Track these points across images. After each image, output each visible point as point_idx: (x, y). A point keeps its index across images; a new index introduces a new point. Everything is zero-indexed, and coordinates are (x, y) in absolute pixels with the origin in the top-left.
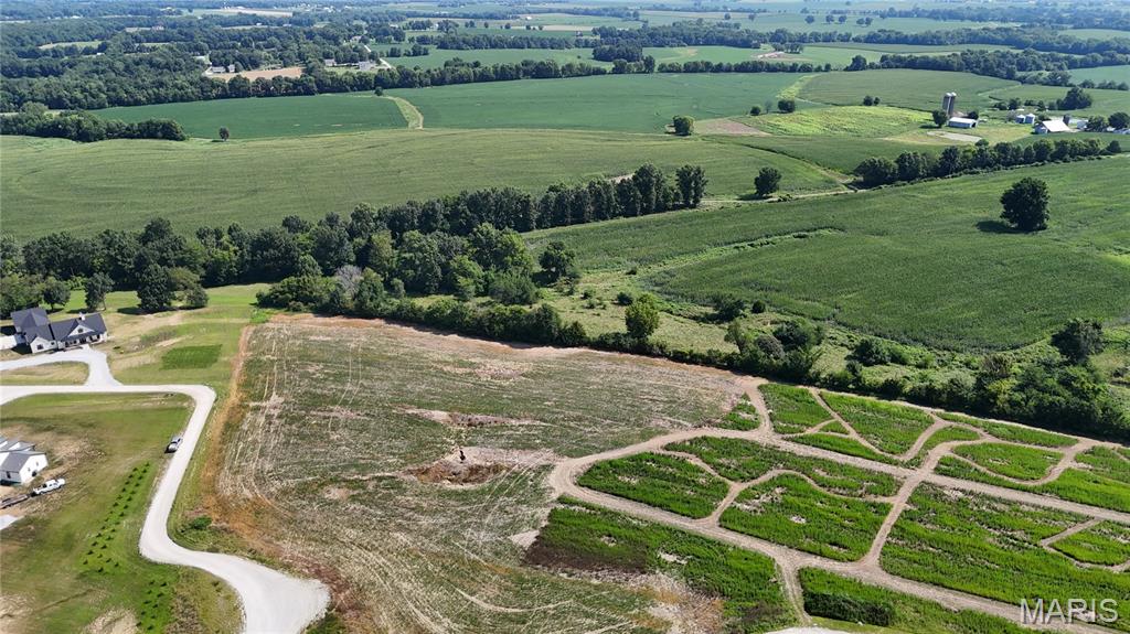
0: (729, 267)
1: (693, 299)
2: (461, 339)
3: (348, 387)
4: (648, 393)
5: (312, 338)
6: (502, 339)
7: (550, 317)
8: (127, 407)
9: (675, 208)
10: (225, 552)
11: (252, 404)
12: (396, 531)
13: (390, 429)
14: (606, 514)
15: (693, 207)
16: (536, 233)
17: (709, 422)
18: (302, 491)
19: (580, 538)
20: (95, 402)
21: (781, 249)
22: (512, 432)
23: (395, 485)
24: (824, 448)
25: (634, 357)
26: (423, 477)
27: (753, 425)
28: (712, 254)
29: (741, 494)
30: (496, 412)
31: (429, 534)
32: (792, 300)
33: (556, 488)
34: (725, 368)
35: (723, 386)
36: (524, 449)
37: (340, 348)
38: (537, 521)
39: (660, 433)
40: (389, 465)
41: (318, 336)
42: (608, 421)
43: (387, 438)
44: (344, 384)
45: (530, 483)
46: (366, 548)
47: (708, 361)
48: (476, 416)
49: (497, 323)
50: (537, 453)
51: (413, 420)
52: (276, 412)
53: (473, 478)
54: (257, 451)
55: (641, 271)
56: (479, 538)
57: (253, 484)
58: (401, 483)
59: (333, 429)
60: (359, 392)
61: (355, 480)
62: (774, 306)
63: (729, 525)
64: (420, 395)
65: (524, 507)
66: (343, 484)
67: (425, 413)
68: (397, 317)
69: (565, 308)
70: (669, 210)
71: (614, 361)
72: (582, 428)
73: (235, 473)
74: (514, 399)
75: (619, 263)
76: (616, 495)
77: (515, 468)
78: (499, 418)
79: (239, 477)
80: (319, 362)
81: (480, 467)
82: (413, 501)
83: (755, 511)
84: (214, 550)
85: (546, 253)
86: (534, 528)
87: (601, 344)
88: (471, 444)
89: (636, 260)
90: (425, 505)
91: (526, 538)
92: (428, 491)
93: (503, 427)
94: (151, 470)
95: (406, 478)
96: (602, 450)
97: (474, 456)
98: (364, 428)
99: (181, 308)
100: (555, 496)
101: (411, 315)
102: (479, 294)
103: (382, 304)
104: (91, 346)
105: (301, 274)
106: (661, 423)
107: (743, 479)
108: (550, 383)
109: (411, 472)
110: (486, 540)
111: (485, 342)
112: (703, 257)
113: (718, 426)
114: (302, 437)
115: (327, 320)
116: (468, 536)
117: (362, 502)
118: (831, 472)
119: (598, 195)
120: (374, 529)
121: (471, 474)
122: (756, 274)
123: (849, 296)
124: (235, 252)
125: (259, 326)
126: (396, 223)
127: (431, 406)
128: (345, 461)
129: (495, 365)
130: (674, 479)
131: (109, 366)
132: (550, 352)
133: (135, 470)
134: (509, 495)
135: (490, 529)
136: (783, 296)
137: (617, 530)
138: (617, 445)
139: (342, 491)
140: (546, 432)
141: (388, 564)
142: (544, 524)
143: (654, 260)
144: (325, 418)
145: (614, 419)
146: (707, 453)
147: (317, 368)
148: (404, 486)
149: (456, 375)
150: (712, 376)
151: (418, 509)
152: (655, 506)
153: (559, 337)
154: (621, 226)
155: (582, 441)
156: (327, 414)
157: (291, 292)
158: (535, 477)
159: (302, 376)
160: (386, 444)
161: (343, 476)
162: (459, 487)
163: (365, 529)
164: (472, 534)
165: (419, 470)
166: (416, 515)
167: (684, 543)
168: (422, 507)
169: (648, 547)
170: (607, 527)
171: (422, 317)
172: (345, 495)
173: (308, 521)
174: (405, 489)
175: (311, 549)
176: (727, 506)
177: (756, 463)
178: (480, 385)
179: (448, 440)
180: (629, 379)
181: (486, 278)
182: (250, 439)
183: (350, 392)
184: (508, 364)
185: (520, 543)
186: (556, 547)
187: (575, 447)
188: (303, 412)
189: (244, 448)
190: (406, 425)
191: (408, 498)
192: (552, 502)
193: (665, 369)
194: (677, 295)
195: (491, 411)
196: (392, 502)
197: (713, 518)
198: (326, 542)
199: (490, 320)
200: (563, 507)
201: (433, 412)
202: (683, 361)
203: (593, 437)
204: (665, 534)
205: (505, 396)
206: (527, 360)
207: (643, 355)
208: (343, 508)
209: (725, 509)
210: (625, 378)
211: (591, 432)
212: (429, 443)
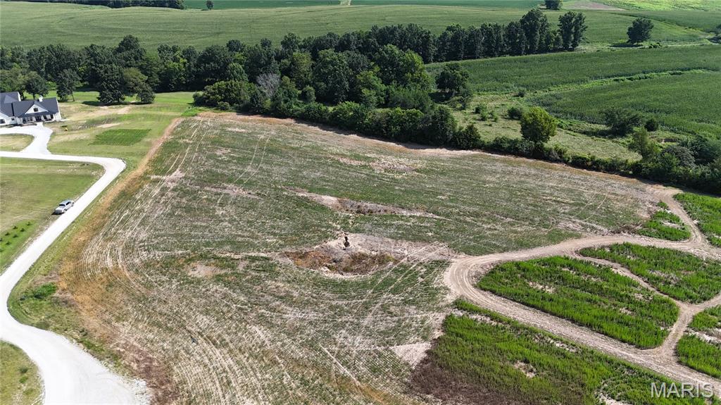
0: (614, 93)
1: (582, 117)
2: (360, 138)
3: (248, 169)
4: (551, 195)
5: (230, 129)
6: (397, 140)
7: (446, 119)
8: (44, 172)
9: (555, 50)
10: (55, 330)
11: (154, 177)
12: (255, 324)
13: (279, 210)
14: (518, 329)
15: (571, 50)
16: (433, 65)
17: (628, 228)
18: (167, 265)
19: (486, 360)
20: (19, 165)
21: (661, 81)
22: (401, 222)
23: (269, 268)
25: (531, 161)
26: (300, 261)
27: (683, 235)
28: (593, 84)
29: (694, 318)
30: (387, 201)
31: (293, 332)
32: (686, 121)
33: (452, 288)
34: (630, 176)
35: (634, 193)
36: (414, 241)
37: (251, 138)
38: (428, 329)
39: (571, 236)
40: (266, 245)
41: (235, 127)
42: (509, 219)
43: (272, 217)
44: (244, 166)
45: (420, 280)
46: (214, 343)
47: (611, 168)
48: (365, 204)
49: (395, 125)
50: (429, 247)
51: (302, 202)
52: (172, 186)
53: (355, 267)
54: (140, 220)
55: (528, 95)
56: (353, 346)
57: (120, 253)
58: (276, 265)
59: (221, 205)
60: (258, 174)
61: (226, 259)
62: (667, 125)
63: (691, 362)
64: (313, 181)
65: (412, 309)
66: (213, 261)
67: (315, 197)
68: (302, 118)
69: (461, 120)
70: (550, 51)
71: (510, 163)
72: (478, 224)
73: (106, 241)
74: (406, 191)
75: (507, 87)
76: (528, 305)
77: (404, 261)
78: (390, 208)
79: (109, 245)
80: (229, 147)
81: (363, 256)
82: (283, 287)
84: (44, 326)
85: (442, 73)
86: (425, 338)
87: (497, 147)
88: (357, 231)
89: (523, 86)
90: (296, 294)
91: (413, 352)
92: (302, 277)
93: (393, 216)
94: (30, 229)
95: (281, 260)
96: (505, 250)
97: (358, 243)
98: (252, 206)
99: (133, 104)
100: (450, 298)
101: (317, 115)
102: (380, 106)
103: (294, 106)
104: (44, 124)
105: (230, 79)
106: (571, 225)
107: (693, 300)
108: (443, 179)
109: (287, 255)
110: (362, 348)
111: (381, 142)
112: (586, 86)
113: (639, 233)
114: (188, 209)
115: (247, 117)
116: (340, 340)
117: (227, 284)
119: (489, 34)
120: (231, 318)
121: (353, 263)
122: (643, 99)
124: (184, 63)
125: (188, 118)
126: (315, 48)
127: (322, 191)
128: (223, 236)
129: (390, 161)
130: (601, 292)
131: (50, 140)
132: (444, 153)
133: (15, 228)
134: (395, 292)
135: (369, 334)
136: (673, 118)
137: (536, 354)
138: (521, 245)
139: (209, 269)
140: (439, 225)
141: (235, 368)
142: (438, 334)
143: (540, 86)
144: (216, 194)
145: (516, 217)
146: (635, 263)
147: (225, 151)
148: (278, 269)
149: (351, 166)
150: (619, 186)
151: (287, 298)
152: (581, 325)
153: (454, 139)
154: (509, 61)
155: (481, 237)
156: (219, 191)
157: (220, 93)
158: (426, 273)
159: (209, 157)
160: (269, 223)
161: (215, 252)
162: (338, 277)
163: (221, 317)
164: (345, 338)
165: (297, 253)
166: (283, 306)
167: (634, 385)
168: (292, 297)
169: (583, 385)
170: (520, 349)
171: (327, 118)
172: (210, 274)
173: (160, 301)
174: (278, 274)
175: (151, 336)
176: (681, 334)
177: (702, 280)
178: (374, 176)
179: (334, 225)
180: (528, 180)
181: (387, 92)
182: (138, 208)
183: (248, 174)
184: (402, 160)
185: (405, 358)
186: (453, 371)
187: (472, 243)
188: (198, 187)
189: (128, 215)
190: (293, 207)
191: (279, 284)
192: (447, 306)
193: (565, 174)
194: (566, 113)
195: (381, 200)
196: (259, 287)
197: (666, 350)
198: (171, 330)
199: (388, 122)
200: (461, 314)
201: (323, 197)
202: (583, 167)
203: (493, 235)
204: (604, 368)
205: (397, 188)
206: (420, 159)
207: (540, 159)
208: (204, 290)
209: (679, 338)
210: (522, 179)
211: (490, 229)
212: (314, 226)
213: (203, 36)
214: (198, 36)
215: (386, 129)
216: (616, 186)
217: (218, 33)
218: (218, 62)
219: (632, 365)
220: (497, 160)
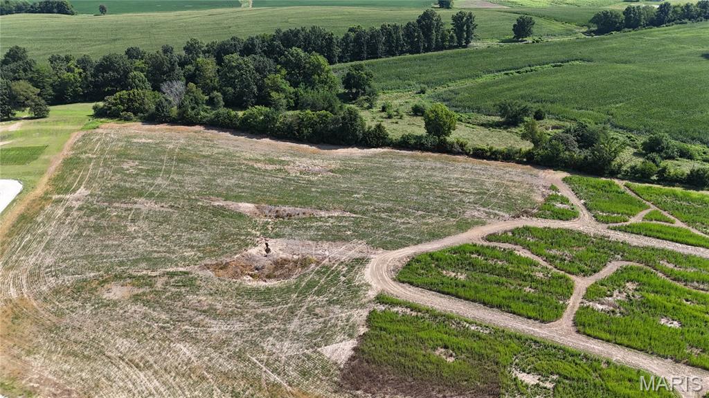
0: (505, 86)
1: (479, 110)
2: (273, 142)
3: (159, 181)
4: (456, 186)
5: (135, 140)
6: (310, 141)
7: (355, 120)
9: (451, 47)
11: (56, 197)
12: (179, 341)
13: (193, 221)
14: (436, 317)
15: (465, 47)
16: (338, 65)
17: (526, 212)
18: (79, 289)
19: (409, 351)
21: (544, 74)
22: (320, 223)
23: (189, 283)
24: (658, 238)
25: (436, 155)
26: (221, 272)
27: (571, 215)
28: (487, 78)
29: (587, 290)
30: (305, 204)
31: (220, 345)
32: (568, 109)
33: (373, 284)
34: (525, 163)
35: (529, 178)
36: (334, 241)
37: (159, 149)
38: (353, 327)
39: (477, 223)
40: (184, 259)
41: (141, 138)
42: (420, 213)
43: (188, 229)
44: (154, 178)
45: (343, 279)
46: (138, 366)
47: (508, 157)
48: (283, 208)
49: (306, 127)
50: (349, 245)
51: (218, 211)
52: (77, 205)
53: (277, 273)
54: (43, 244)
55: (429, 91)
56: (282, 352)
57: (24, 282)
58: (196, 279)
59: (133, 221)
60: (169, 185)
61: (142, 277)
62: (552, 114)
63: (588, 331)
64: (229, 188)
65: (337, 308)
66: (129, 281)
67: (231, 205)
68: (211, 124)
69: (369, 119)
70: (446, 49)
71: (418, 158)
72: (393, 219)
73: (8, 270)
74: (322, 192)
75: (409, 85)
76: (443, 293)
77: (326, 262)
78: (308, 210)
79: (11, 274)
80: (136, 159)
81: (285, 261)
82: (206, 300)
83: (613, 312)
85: (348, 74)
86: (351, 336)
87: (404, 144)
88: (277, 236)
89: (424, 83)
90: (219, 306)
91: (341, 350)
92: (225, 288)
93: (312, 218)
95: (201, 273)
96: (419, 242)
97: (279, 249)
98: (166, 219)
99: (25, 119)
100: (372, 294)
101: (227, 121)
102: (289, 108)
103: (202, 113)
105: (132, 88)
106: (476, 213)
107: (585, 274)
108: (356, 178)
109: (207, 267)
110: (290, 353)
111: (294, 145)
112: (480, 80)
113: (536, 216)
114: (97, 228)
115: (153, 127)
116: (267, 347)
117: (146, 303)
118: (677, 264)
119: (389, 34)
120: (153, 338)
121: (276, 269)
122: (531, 91)
123: (617, 105)
124: (80, 73)
125: (89, 131)
126: (219, 52)
127: (238, 198)
128: (137, 254)
129: (304, 163)
130: (507, 274)
132: (355, 152)
134: (319, 293)
135: (296, 338)
136: (558, 107)
137: (454, 339)
138: (434, 236)
139: (125, 289)
140: (357, 223)
141: (162, 389)
142: (363, 330)
143: (440, 83)
144: (127, 210)
145: (427, 210)
146: (534, 244)
147: (132, 164)
148: (198, 282)
149: (266, 171)
150: (515, 173)
151: (210, 312)
152: (492, 307)
153: (364, 139)
154: (409, 60)
155: (396, 232)
156: (129, 206)
157: (122, 103)
158: (348, 272)
159: (115, 172)
160: (186, 236)
161: (130, 271)
162: (262, 284)
163: (142, 338)
164: (273, 345)
165: (217, 265)
166: (207, 320)
167: (541, 357)
168: (216, 310)
169: (497, 363)
170: (440, 336)
171: (238, 123)
172: (127, 295)
173: (74, 328)
174: (199, 287)
175: (67, 367)
176: (578, 305)
177: (592, 254)
178: (289, 180)
179: (254, 232)
180: (435, 173)
181: (296, 94)
182: (40, 231)
183: (159, 185)
184: (316, 162)
185: (333, 358)
186: (380, 364)
187: (389, 238)
188: (106, 204)
189: (30, 240)
190: (210, 217)
191: (201, 298)
192: (370, 302)
193: (467, 165)
194: (464, 107)
195: (300, 203)
196: (181, 303)
197: (566, 321)
198: (89, 358)
199: (299, 124)
200: (383, 308)
201: (240, 204)
202: (483, 158)
203: (407, 228)
204: (514, 345)
205: (313, 190)
206: (334, 159)
207: (444, 153)
208: (121, 311)
209: (576, 309)
210: (430, 173)
211: (403, 223)
212: (233, 235)
213: (98, 43)
214: (93, 43)
215: (298, 131)
216: (513, 173)
217: (115, 40)
218: (117, 71)
219: (538, 339)
220: (405, 156)
